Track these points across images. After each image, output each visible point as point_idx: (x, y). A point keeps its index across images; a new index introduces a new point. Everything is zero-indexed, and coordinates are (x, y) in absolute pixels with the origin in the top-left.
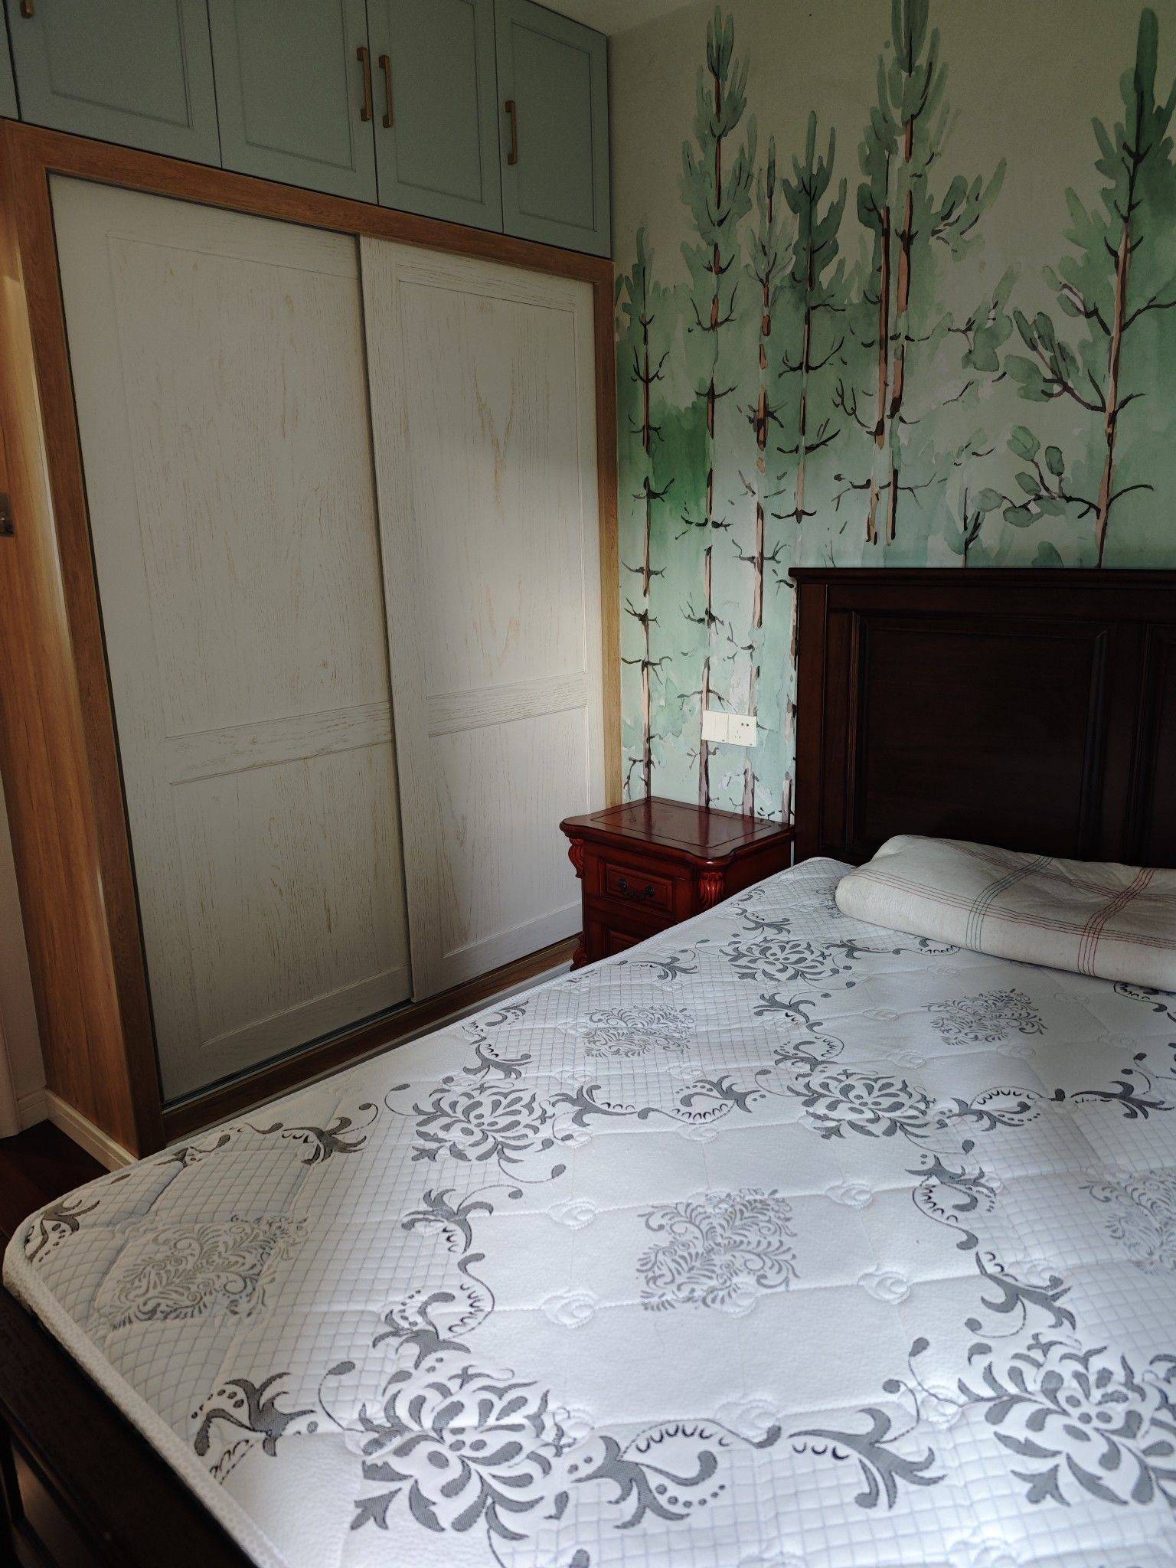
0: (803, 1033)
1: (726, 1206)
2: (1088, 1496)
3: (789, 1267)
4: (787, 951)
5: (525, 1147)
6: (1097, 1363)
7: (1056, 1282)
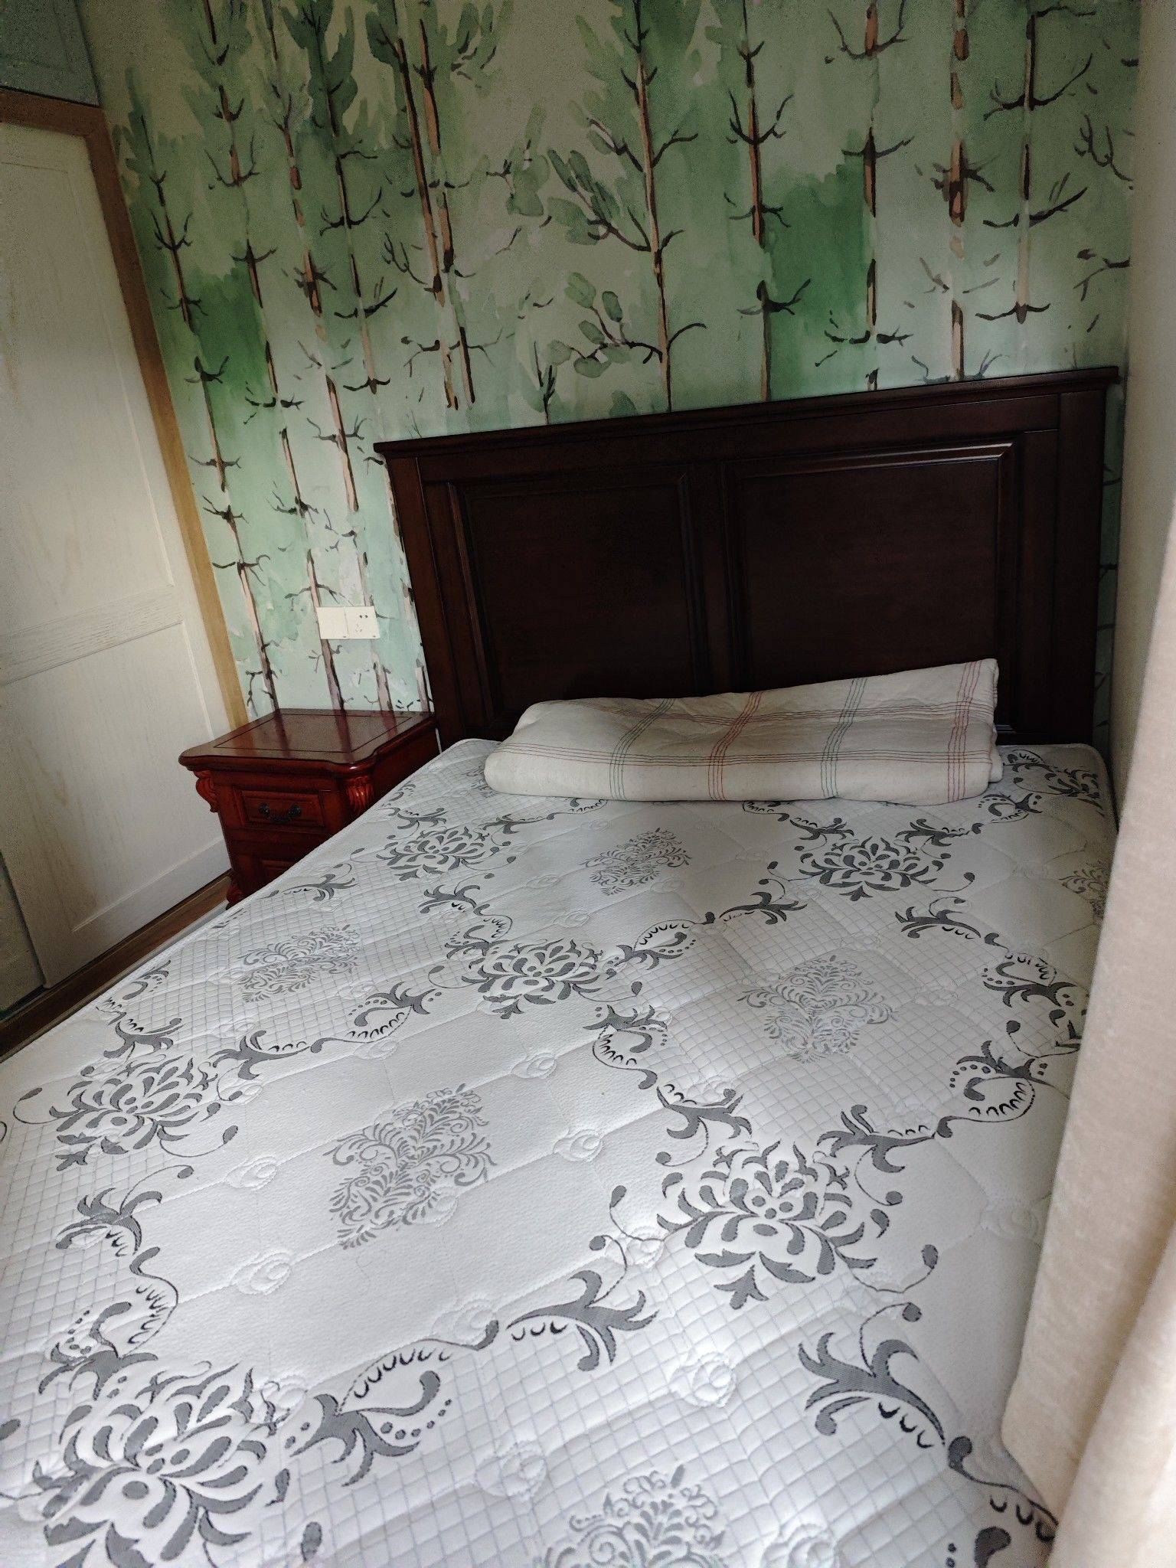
0: (473, 919)
1: (415, 1116)
2: (782, 1284)
3: (485, 1157)
4: (446, 840)
5: (189, 1119)
6: (774, 1159)
7: (729, 1094)
